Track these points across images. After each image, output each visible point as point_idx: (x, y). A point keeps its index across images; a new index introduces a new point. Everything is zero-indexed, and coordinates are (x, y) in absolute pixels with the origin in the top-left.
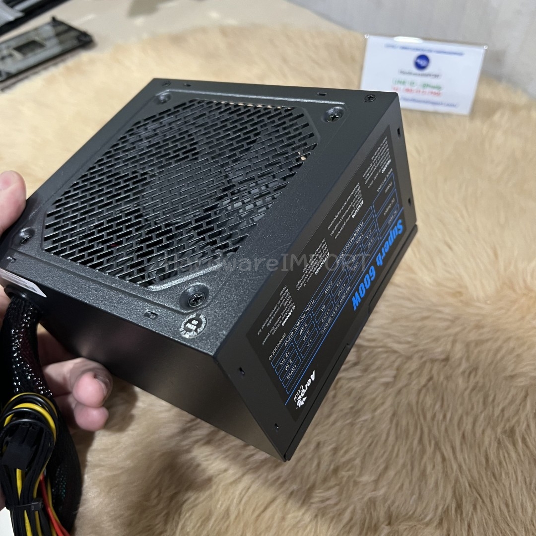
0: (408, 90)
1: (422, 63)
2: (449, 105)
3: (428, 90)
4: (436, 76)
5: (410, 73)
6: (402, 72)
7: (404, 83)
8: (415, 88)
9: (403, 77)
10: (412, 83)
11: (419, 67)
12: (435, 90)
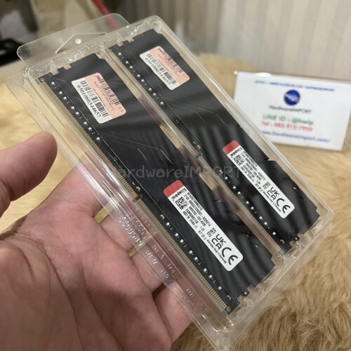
0: (278, 125)
1: (293, 98)
2: (321, 140)
3: (299, 125)
4: (307, 111)
5: (280, 108)
6: (272, 107)
7: (274, 118)
8: (286, 123)
9: (273, 112)
10: (283, 118)
11: (288, 102)
12: (307, 125)
